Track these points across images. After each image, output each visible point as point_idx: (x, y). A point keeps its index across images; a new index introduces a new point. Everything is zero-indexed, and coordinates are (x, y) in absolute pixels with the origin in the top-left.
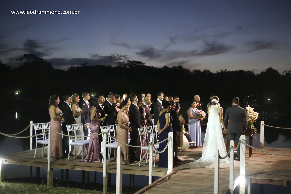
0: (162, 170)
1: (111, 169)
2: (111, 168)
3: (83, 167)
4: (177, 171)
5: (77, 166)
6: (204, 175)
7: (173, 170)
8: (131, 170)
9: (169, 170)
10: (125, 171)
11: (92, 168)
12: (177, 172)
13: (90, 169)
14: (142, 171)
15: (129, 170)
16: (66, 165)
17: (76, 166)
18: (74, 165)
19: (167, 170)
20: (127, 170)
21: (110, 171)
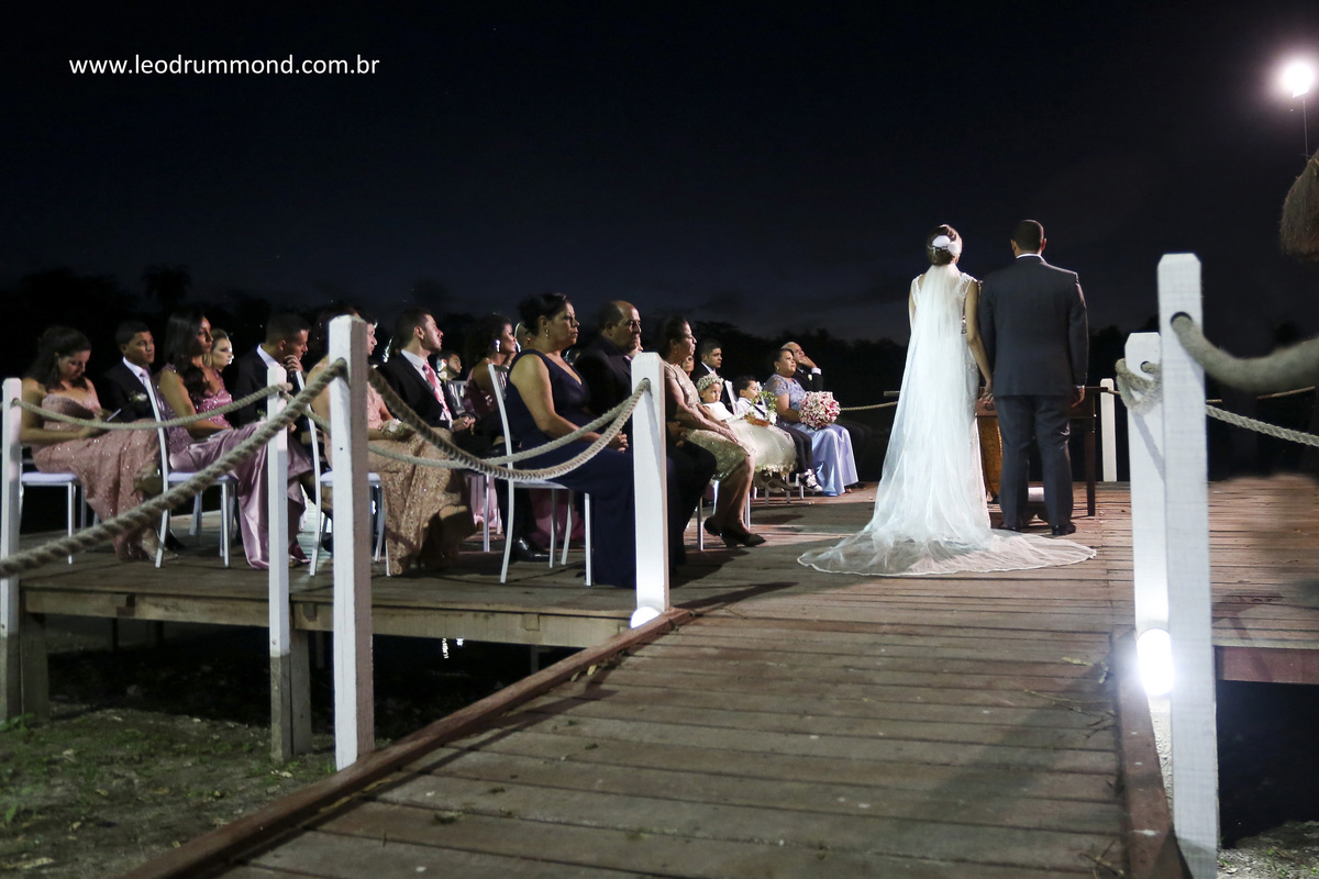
0: (606, 609)
1: (319, 607)
2: (317, 604)
3: (175, 600)
4: (699, 610)
5: (148, 599)
6: (877, 638)
7: (673, 602)
8: (422, 612)
9: (648, 604)
10: (393, 615)
11: (218, 606)
12: (699, 615)
13: (212, 610)
14: (487, 618)
15: (416, 612)
16: (93, 595)
17: (143, 595)
18: (131, 590)
19: (633, 607)
20: (402, 611)
21: (313, 617)
